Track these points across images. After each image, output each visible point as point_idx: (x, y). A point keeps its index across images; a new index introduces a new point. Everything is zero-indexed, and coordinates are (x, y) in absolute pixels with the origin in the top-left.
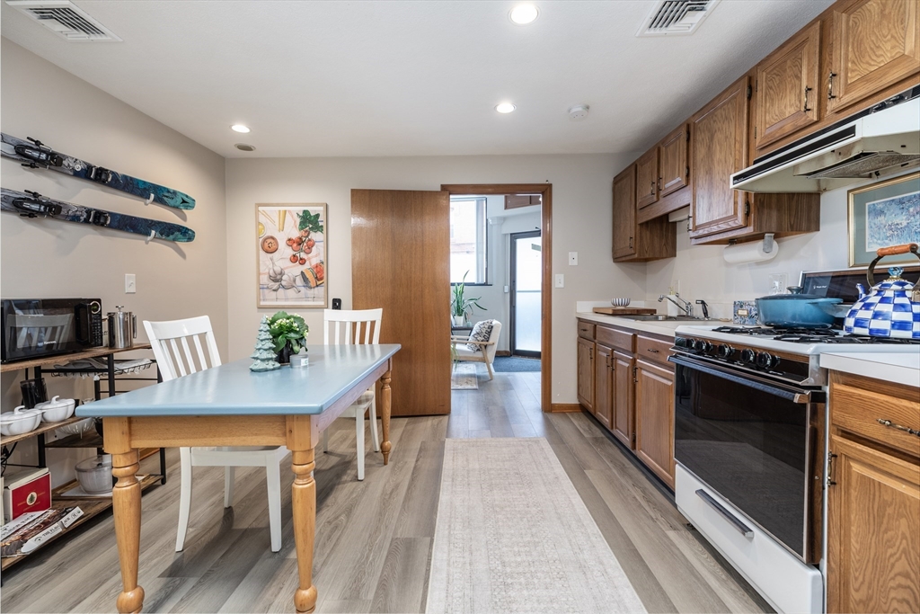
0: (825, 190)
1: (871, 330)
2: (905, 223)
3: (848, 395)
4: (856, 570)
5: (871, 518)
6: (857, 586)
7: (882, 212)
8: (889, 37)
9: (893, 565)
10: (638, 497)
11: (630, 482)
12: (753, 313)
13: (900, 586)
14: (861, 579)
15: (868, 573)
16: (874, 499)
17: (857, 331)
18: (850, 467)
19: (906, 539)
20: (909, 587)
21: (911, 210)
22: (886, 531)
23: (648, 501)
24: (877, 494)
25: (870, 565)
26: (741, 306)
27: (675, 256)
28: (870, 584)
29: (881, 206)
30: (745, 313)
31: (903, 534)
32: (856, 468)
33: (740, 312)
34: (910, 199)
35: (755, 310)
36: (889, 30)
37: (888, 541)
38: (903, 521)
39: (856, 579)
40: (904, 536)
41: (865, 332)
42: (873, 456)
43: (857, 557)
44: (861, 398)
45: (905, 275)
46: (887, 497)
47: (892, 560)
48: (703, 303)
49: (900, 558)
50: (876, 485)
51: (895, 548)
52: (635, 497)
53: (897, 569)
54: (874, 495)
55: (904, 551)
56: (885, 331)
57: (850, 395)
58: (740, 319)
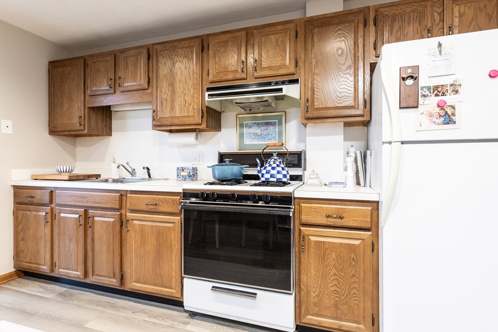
0: (224, 112)
1: (277, 179)
2: (260, 133)
3: (309, 208)
4: (314, 284)
5: (320, 258)
6: (314, 291)
7: (250, 127)
8: (280, 55)
9: (330, 273)
10: (146, 319)
11: (129, 312)
12: (191, 174)
13: (333, 280)
14: (316, 286)
15: (319, 283)
16: (321, 249)
17: (272, 179)
18: (309, 239)
19: (335, 260)
20: (336, 279)
21: (262, 128)
22: (327, 261)
23: (155, 317)
24: (323, 247)
25: (320, 278)
26: (183, 170)
27: (111, 135)
28: (320, 286)
29: (250, 124)
30: (186, 174)
31: (333, 258)
32: (312, 238)
33: (182, 174)
34: (262, 123)
35: (192, 172)
36: (280, 52)
37: (328, 264)
38: (334, 253)
39: (314, 287)
40: (334, 259)
41: (275, 180)
42: (321, 231)
43: (314, 278)
44: (316, 208)
45: (278, 155)
46: (327, 246)
47: (329, 271)
48: (148, 169)
49: (332, 269)
50: (322, 243)
51: (330, 266)
52: (144, 321)
53: (332, 273)
54: (322, 248)
55: (334, 266)
56: (281, 179)
57: (310, 208)
58: (182, 178)
